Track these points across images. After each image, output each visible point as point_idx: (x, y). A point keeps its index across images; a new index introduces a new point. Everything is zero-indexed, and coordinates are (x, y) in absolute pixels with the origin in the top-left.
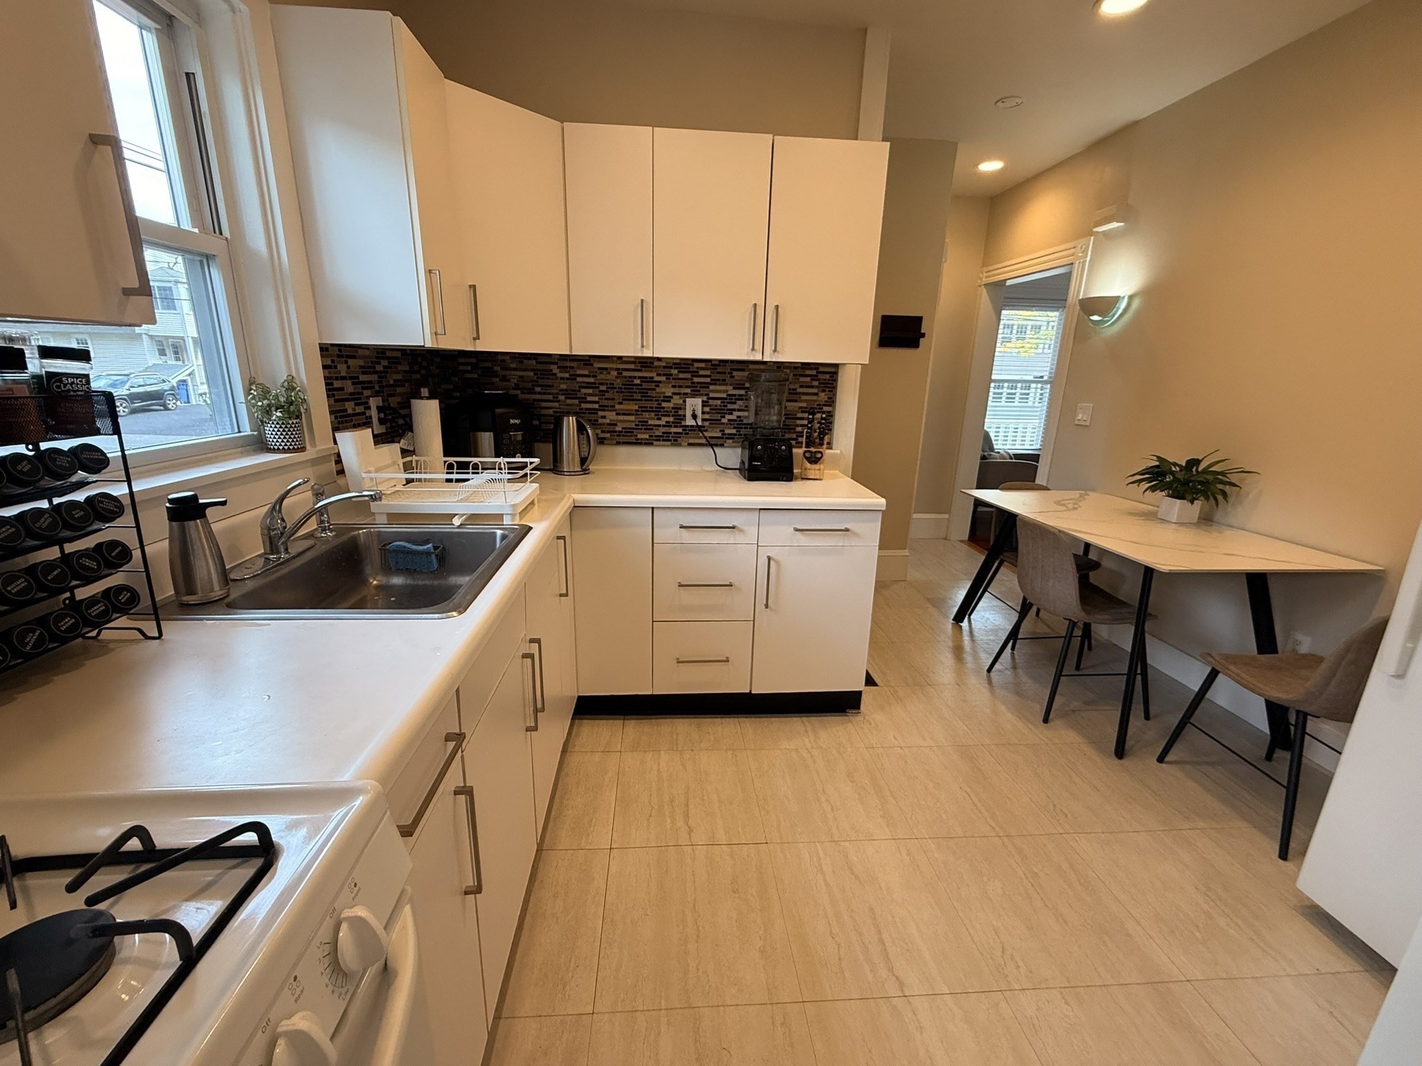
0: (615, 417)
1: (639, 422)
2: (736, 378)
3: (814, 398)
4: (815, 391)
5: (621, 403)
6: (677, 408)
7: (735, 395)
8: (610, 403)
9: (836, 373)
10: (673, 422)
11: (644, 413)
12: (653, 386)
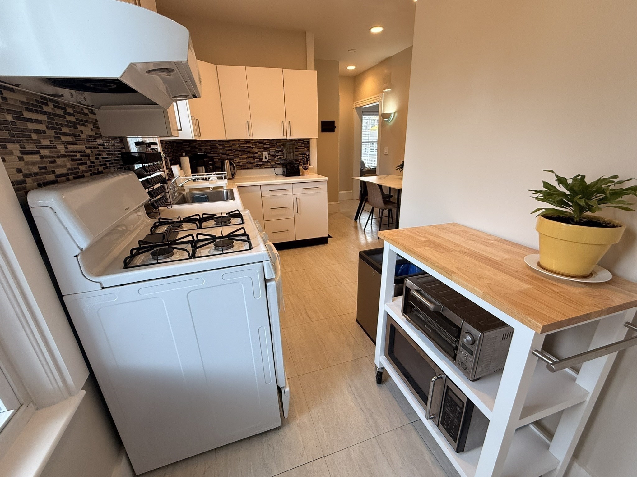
0: (240, 160)
1: (248, 161)
2: (278, 145)
3: (303, 150)
4: (303, 147)
5: (241, 155)
6: (260, 156)
7: (278, 150)
8: (238, 156)
9: (309, 141)
10: (259, 161)
11: (249, 158)
12: (251, 149)
